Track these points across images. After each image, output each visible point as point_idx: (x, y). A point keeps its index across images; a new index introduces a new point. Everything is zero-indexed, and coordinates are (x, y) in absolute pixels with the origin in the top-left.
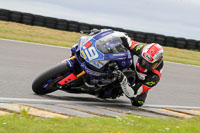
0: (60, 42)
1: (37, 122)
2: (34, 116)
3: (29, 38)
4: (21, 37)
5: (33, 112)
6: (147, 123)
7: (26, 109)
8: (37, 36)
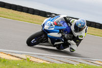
1: (34, 64)
2: (33, 62)
3: (31, 21)
4: (28, 20)
5: (33, 59)
7: (29, 57)
8: (35, 20)
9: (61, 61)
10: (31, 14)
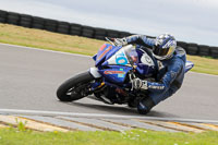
0: (61, 47)
1: (35, 136)
3: (27, 42)
5: (31, 125)
6: (154, 137)
7: (23, 121)
8: (36, 40)
9: (92, 126)
10: (25, 26)
